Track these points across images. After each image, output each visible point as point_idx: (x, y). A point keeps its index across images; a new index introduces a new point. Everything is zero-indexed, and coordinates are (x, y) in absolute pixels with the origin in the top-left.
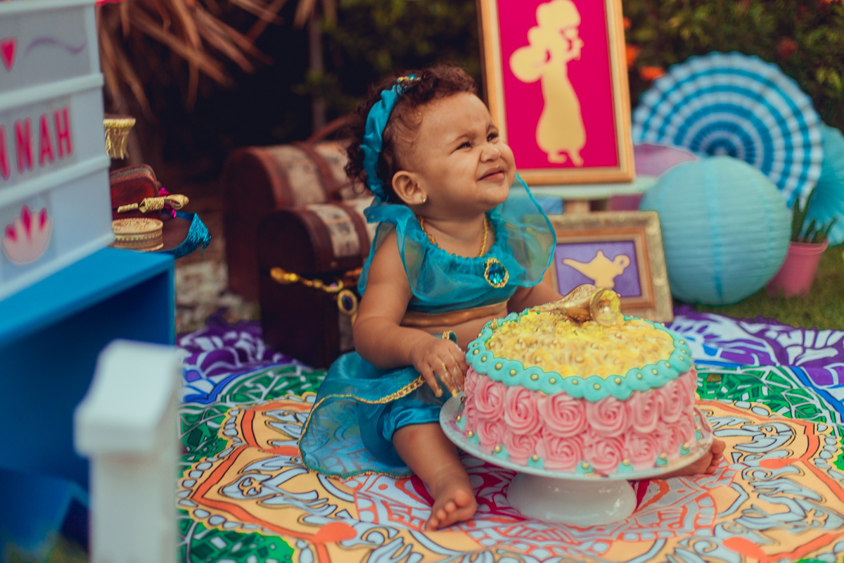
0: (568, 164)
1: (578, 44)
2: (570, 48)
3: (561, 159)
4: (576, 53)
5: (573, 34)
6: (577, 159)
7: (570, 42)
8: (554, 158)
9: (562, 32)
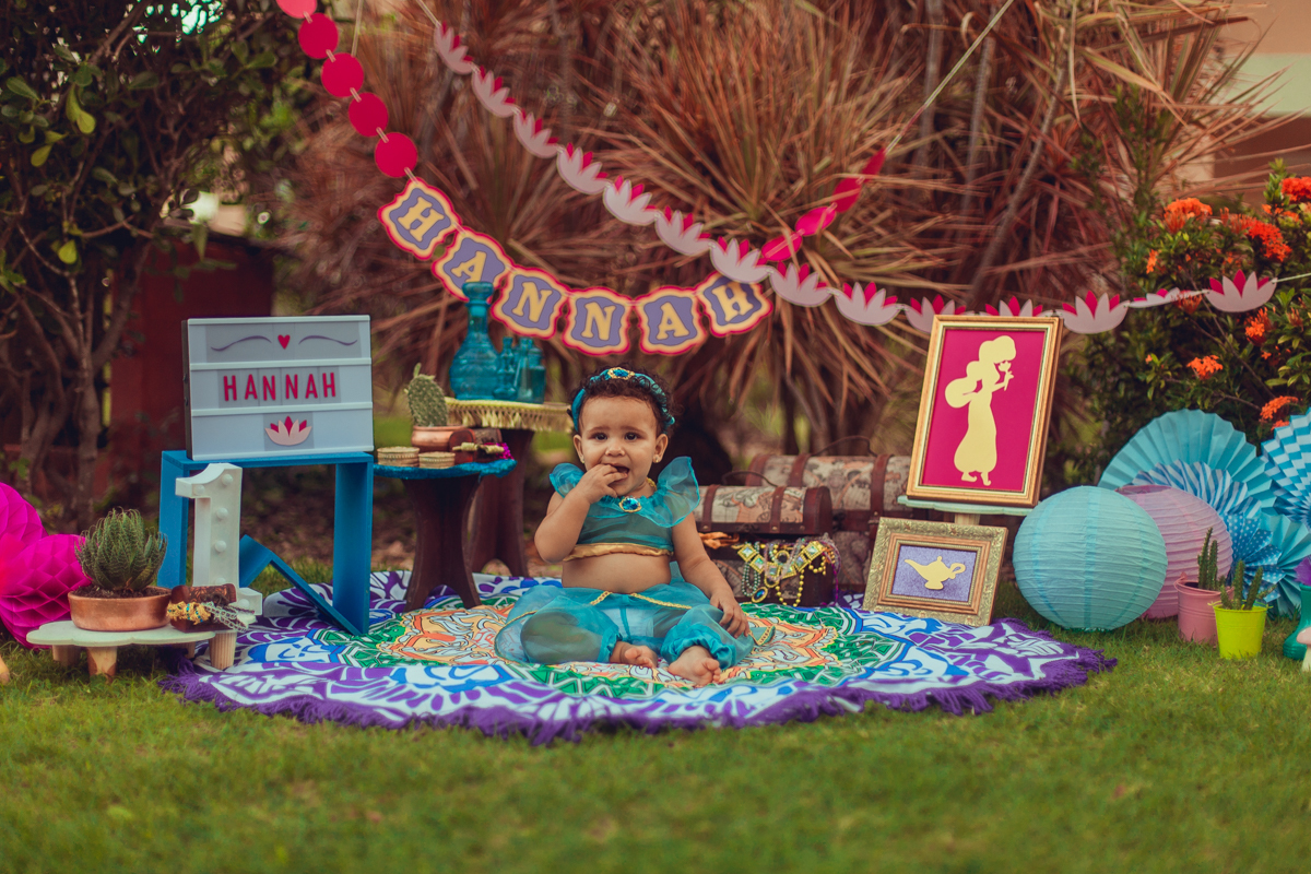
0: (979, 485)
1: (1009, 376)
2: (1001, 380)
3: (974, 479)
4: (1005, 384)
5: (1005, 367)
6: (987, 482)
7: (1002, 374)
8: (966, 477)
9: (997, 366)
